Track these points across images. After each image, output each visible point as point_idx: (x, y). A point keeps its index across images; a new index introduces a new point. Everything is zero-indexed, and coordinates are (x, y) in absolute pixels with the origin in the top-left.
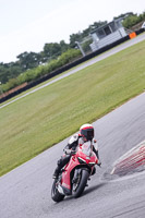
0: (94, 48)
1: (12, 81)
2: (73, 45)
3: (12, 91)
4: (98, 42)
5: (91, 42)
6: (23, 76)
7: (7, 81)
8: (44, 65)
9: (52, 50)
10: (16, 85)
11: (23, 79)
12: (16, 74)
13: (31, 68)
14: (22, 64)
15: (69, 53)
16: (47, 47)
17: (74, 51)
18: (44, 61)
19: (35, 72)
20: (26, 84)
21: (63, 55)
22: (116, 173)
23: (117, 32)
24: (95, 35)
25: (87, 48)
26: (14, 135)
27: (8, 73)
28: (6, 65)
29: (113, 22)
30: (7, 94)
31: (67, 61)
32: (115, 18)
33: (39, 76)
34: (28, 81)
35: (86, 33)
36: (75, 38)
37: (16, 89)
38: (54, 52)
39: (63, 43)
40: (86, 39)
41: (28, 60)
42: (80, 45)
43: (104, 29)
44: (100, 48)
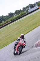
0: (29, 11)
1: (6, 21)
2: (23, 11)
3: (7, 24)
4: (30, 10)
5: (28, 10)
6: (10, 19)
7: (5, 21)
8: (15, 16)
9: (18, 12)
10: (8, 22)
11: (10, 20)
12: (8, 19)
13: (12, 17)
14: (9, 16)
15: (22, 13)
16: (16, 11)
17: (24, 12)
18: (15, 15)
19: (13, 18)
20: (10, 22)
21: (21, 13)
22: (35, 46)
23: (36, 7)
24: (29, 8)
25: (27, 11)
26: (7, 36)
27: (5, 19)
28: (5, 16)
29: (34, 4)
31: (22, 15)
32: (35, 3)
33: (14, 19)
34: (11, 21)
35: (27, 7)
36: (24, 9)
37: (8, 23)
38: (18, 13)
39: (21, 10)
40: (27, 9)
41: (11, 15)
42: (25, 11)
43: (32, 6)
44: (31, 11)
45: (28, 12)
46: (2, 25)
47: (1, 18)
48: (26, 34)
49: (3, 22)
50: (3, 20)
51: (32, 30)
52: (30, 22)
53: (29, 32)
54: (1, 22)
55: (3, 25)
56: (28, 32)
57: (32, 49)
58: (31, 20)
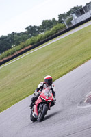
0: (74, 23)
1: (22, 44)
2: (60, 21)
3: (23, 50)
4: (76, 19)
5: (72, 19)
6: (29, 41)
7: (19, 43)
9: (47, 24)
10: (24, 47)
11: (29, 43)
12: (25, 39)
13: (34, 36)
15: (58, 26)
16: (44, 22)
17: (61, 25)
18: (42, 32)
19: (37, 38)
20: (31, 46)
21: (54, 27)
23: (88, 13)
24: (74, 15)
25: (69, 23)
26: (24, 78)
27: (20, 39)
28: (18, 34)
29: (85, 7)
30: (19, 52)
31: (57, 32)
32: (87, 4)
33: (39, 40)
34: (32, 44)
35: (69, 13)
36: (61, 16)
37: (25, 49)
38: (48, 26)
39: (54, 20)
40: (69, 18)
41: (32, 30)
42: (65, 21)
43: (80, 11)
44: (78, 22)
45: (71, 23)
46: (12, 54)
47: (10, 39)
48: (67, 72)
49: (14, 47)
50: (13, 42)
51: (80, 65)
52: (76, 47)
53: (74, 68)
54: (10, 48)
55: (15, 54)
56: (70, 70)
57: (81, 107)
58: (79, 43)
